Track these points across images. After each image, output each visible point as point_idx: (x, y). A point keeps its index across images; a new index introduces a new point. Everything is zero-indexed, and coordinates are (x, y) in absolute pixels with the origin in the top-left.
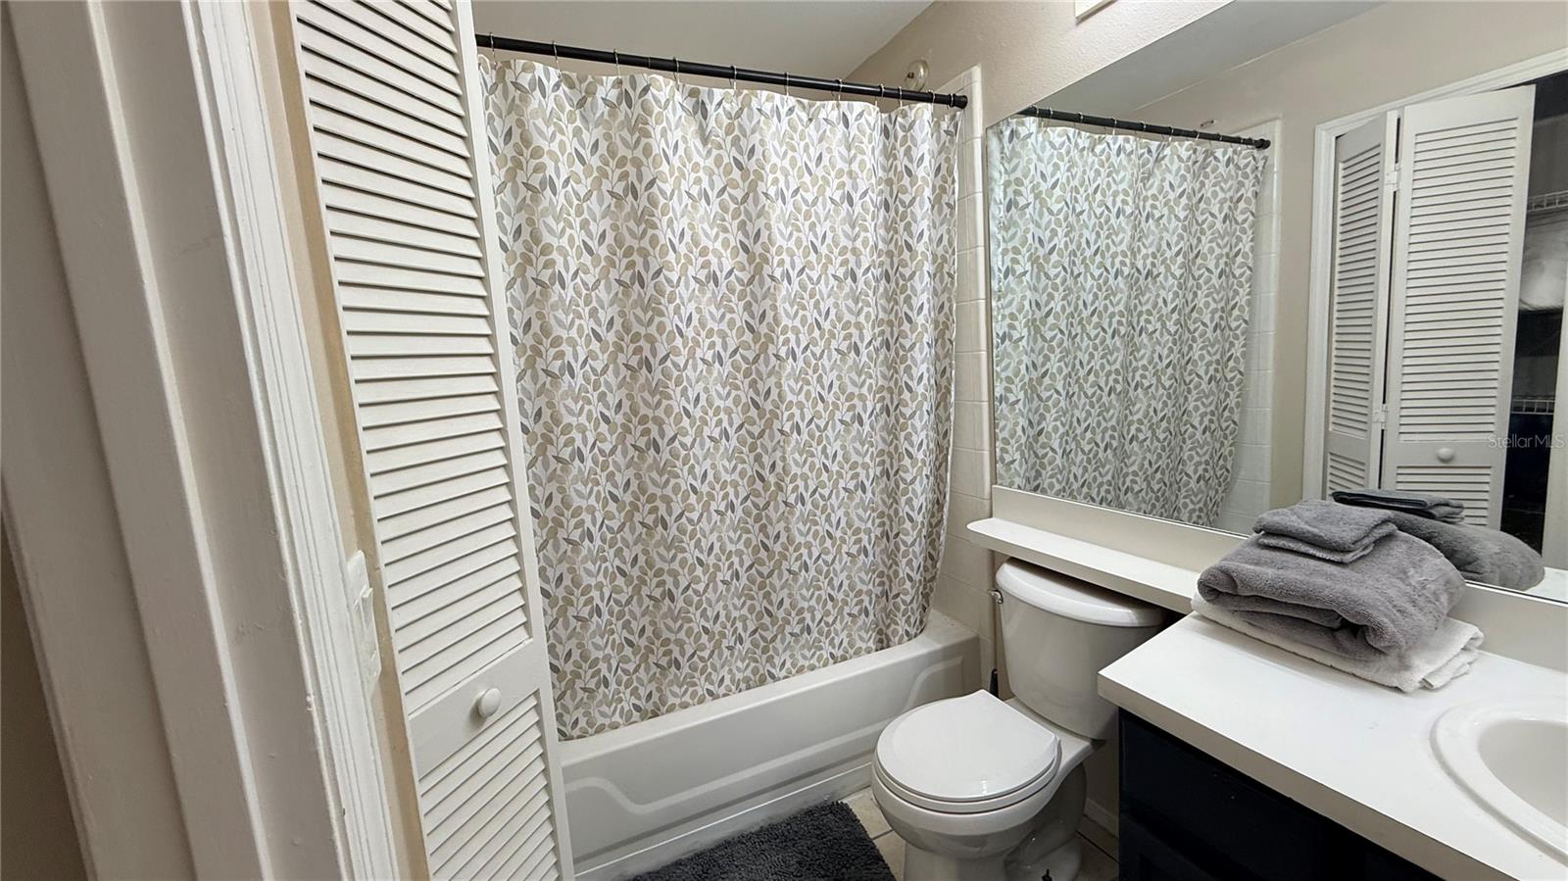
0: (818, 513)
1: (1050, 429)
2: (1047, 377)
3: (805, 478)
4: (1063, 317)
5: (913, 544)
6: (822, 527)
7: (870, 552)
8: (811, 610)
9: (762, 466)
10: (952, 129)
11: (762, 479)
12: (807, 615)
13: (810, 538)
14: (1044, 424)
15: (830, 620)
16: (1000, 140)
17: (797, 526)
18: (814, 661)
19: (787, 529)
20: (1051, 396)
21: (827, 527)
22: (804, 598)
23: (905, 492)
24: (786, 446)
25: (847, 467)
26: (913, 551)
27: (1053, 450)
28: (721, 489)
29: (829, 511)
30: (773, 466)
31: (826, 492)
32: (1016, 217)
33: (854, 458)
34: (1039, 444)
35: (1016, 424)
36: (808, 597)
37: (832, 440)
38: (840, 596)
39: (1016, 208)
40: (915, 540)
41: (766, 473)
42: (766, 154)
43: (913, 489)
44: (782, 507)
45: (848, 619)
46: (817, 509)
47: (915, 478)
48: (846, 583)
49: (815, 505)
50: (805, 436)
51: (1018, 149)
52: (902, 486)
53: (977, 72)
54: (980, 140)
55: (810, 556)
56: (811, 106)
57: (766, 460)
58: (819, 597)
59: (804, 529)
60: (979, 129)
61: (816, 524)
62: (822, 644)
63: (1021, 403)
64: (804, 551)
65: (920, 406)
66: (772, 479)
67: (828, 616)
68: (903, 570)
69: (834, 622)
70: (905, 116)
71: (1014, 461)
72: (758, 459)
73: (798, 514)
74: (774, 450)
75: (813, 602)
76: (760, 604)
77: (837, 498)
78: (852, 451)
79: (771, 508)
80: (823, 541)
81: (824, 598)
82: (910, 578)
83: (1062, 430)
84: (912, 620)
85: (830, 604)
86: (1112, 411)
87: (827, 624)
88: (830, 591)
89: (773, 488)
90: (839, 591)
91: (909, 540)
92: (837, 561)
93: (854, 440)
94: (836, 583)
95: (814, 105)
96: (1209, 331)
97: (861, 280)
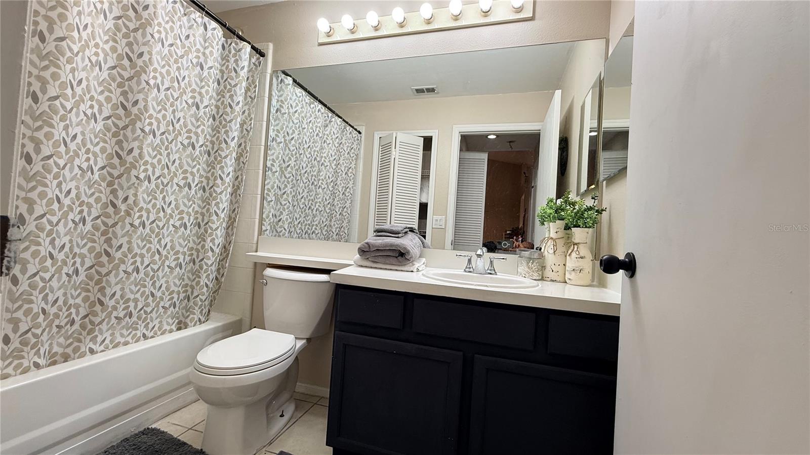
0: (153, 236)
1: (284, 219)
2: (285, 195)
3: (148, 212)
4: (294, 169)
5: (211, 265)
6: (154, 246)
7: (184, 267)
8: (136, 301)
9: (116, 197)
10: (257, 63)
11: (114, 205)
12: (132, 304)
13: (144, 251)
14: (282, 217)
15: (149, 309)
16: (277, 80)
17: (136, 241)
18: (129, 339)
19: (129, 242)
20: (286, 203)
21: (158, 246)
22: (132, 292)
23: (211, 235)
24: (139, 188)
25: (176, 212)
26: (211, 269)
27: (285, 229)
28: (79, 206)
29: (161, 236)
30: (126, 199)
31: (161, 224)
32: (280, 117)
33: (182, 208)
34: (279, 226)
35: (270, 212)
36: (135, 291)
37: (170, 194)
38: (159, 294)
39: (280, 113)
40: (213, 263)
41: (119, 203)
42: (156, 13)
43: (216, 234)
44: (128, 227)
45: (161, 310)
46: (153, 234)
47: (218, 227)
48: (164, 286)
49: (152, 230)
50: (153, 186)
51: (283, 87)
52: (209, 231)
53: (271, 46)
54: (269, 75)
55: (142, 263)
56: (187, 8)
57: (121, 194)
58: (144, 292)
59: (141, 244)
60: (269, 70)
61: (151, 243)
62: (138, 326)
63: (273, 202)
64: (138, 259)
65: (226, 189)
66: (123, 207)
67: (147, 307)
68: (204, 280)
69: (151, 312)
70: (237, 44)
71: (267, 230)
72: (114, 192)
73: (139, 233)
74: (129, 188)
75: (138, 296)
76: (94, 295)
77: (167, 230)
78: (181, 203)
79: (118, 226)
80: (153, 255)
81: (147, 294)
82: (207, 286)
83: (289, 220)
84: (204, 312)
85: (151, 298)
86: (309, 217)
87: (145, 312)
88: (152, 289)
89: (122, 213)
90: (158, 290)
91: (210, 263)
92: (160, 270)
93: (184, 197)
94: (158, 285)
95: (189, 8)
96: (341, 194)
97: (202, 111)
